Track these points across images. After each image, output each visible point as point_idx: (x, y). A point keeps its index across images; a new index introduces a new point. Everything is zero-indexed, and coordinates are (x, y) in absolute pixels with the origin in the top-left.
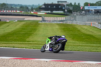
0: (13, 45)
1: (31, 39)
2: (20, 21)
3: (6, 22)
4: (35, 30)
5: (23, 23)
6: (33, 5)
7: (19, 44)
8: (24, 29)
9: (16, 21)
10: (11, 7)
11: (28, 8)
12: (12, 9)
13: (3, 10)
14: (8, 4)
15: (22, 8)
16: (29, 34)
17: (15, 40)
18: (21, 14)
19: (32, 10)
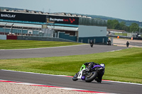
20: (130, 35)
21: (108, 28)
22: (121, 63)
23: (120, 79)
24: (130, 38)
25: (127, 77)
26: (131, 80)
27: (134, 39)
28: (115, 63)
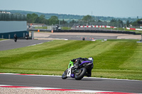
0: (101, 74)
1: (125, 65)
2: (110, 40)
3: (91, 42)
4: (132, 53)
5: (115, 43)
6: (130, 18)
7: (109, 72)
8: (117, 51)
9: (106, 40)
10: (99, 21)
11: (122, 22)
12: (99, 23)
13: (87, 24)
14: (94, 17)
15: (114, 22)
16: (123, 59)
17: (104, 67)
18: (112, 30)
19: (128, 24)
20: (50, 28)
21: (28, 22)
22: (43, 56)
23: (43, 72)
24: (50, 31)
25: (50, 70)
26: (54, 72)
27: (54, 31)
28: (37, 57)
